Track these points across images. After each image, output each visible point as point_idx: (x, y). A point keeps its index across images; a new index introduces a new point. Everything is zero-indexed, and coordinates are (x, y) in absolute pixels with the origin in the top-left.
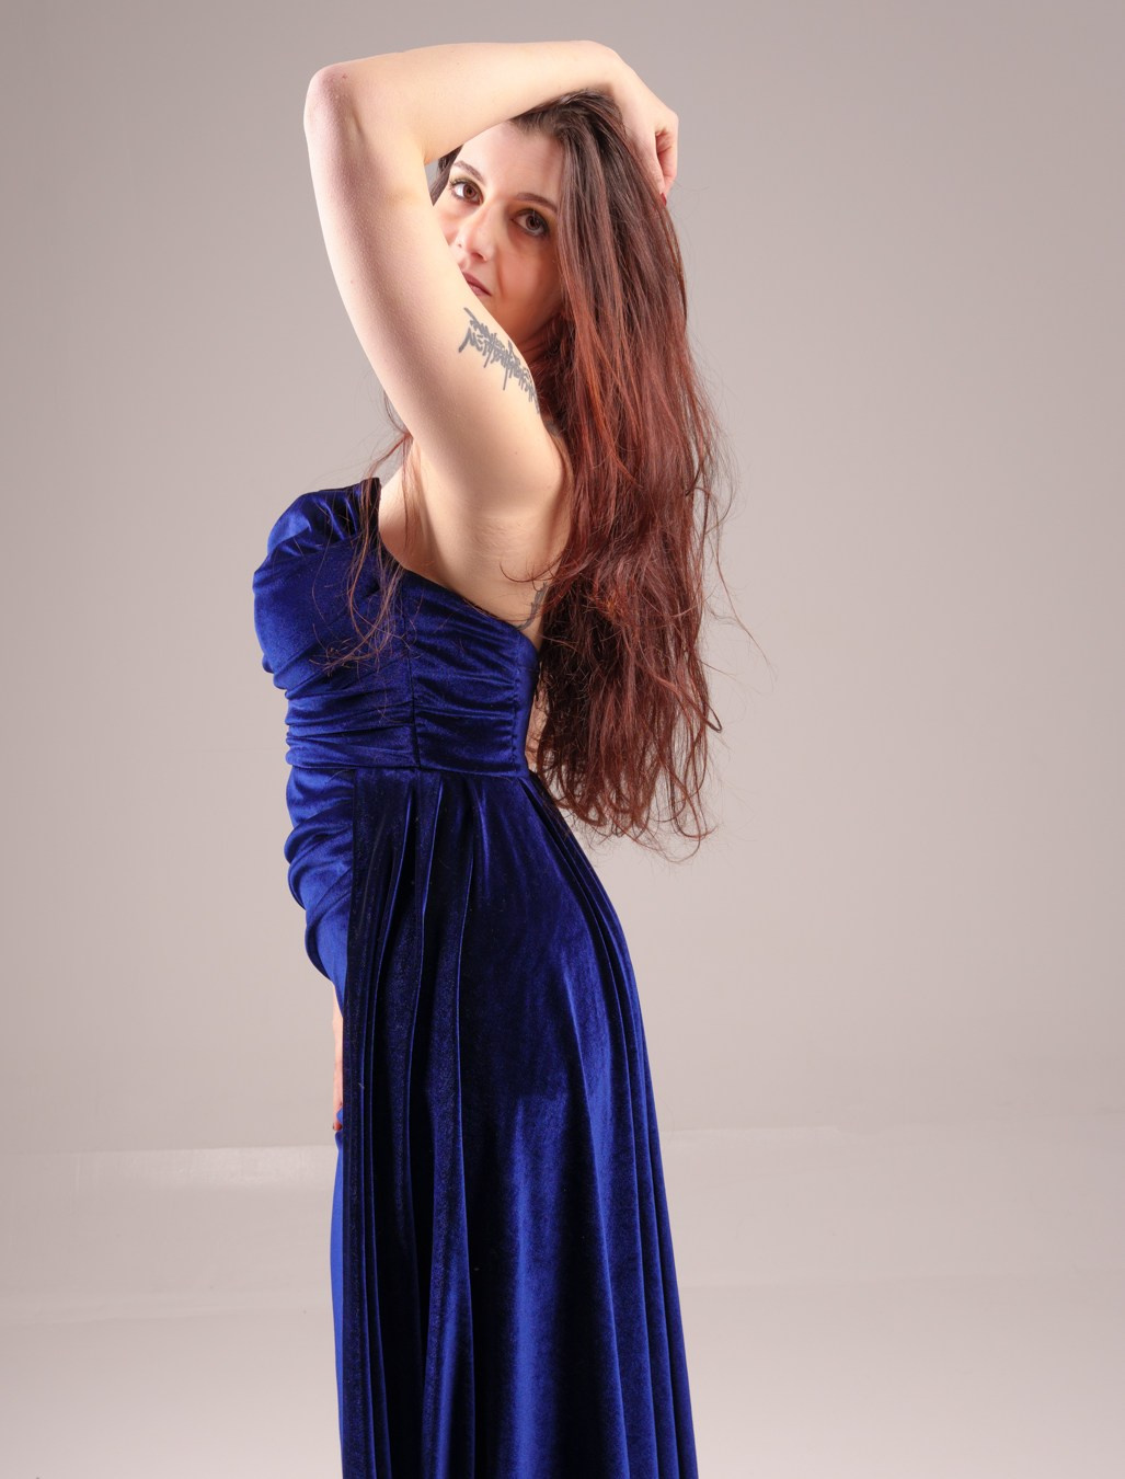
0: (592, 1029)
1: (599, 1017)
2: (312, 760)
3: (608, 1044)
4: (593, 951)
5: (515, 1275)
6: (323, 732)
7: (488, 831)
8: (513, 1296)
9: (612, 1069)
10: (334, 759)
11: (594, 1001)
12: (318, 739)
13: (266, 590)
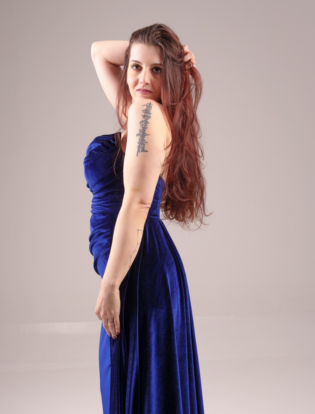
0: (175, 289)
1: (177, 286)
2: (100, 211)
3: (179, 294)
4: (175, 268)
5: (151, 358)
6: (104, 202)
7: (148, 232)
8: (151, 363)
9: (180, 301)
10: (106, 210)
11: (175, 282)
12: (102, 205)
13: (88, 163)
